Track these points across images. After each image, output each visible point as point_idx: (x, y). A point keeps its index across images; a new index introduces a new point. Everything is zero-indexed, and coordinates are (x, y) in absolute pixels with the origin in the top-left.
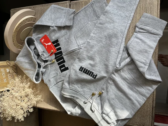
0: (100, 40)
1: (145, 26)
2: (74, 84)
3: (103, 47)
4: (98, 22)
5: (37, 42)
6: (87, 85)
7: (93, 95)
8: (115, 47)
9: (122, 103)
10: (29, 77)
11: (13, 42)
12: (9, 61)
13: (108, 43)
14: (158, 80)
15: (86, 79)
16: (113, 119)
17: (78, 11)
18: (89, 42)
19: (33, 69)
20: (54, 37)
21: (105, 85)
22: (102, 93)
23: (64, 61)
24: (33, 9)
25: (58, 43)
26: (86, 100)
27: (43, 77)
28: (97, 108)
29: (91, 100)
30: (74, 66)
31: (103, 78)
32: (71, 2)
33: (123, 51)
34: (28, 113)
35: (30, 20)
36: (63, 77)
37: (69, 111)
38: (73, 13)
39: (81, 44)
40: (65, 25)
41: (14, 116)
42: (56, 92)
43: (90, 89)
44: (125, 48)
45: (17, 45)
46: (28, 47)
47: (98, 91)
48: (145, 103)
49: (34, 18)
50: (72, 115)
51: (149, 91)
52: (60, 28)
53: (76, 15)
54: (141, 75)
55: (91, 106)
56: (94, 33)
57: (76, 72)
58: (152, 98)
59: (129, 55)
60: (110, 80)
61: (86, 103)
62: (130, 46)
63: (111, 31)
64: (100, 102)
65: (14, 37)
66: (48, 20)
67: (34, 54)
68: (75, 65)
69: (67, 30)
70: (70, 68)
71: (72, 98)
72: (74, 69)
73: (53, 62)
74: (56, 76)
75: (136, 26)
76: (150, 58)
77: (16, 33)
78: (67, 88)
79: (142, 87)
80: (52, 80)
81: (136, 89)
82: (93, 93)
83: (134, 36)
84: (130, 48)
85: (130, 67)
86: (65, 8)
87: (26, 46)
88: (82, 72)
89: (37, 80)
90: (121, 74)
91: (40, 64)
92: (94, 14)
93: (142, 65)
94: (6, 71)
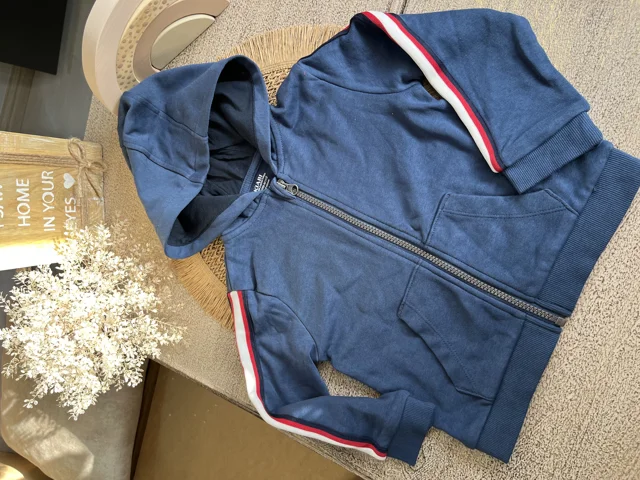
11: (119, 67)
65: (126, 45)
77: (138, 32)
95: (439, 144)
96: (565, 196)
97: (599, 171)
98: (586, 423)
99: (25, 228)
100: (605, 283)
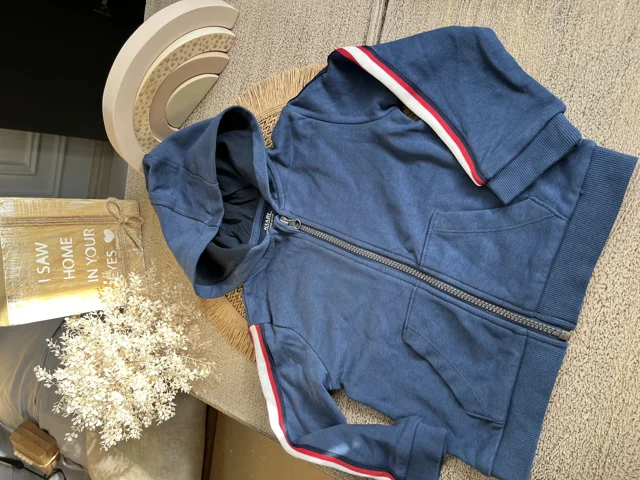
11: (137, 131)
12: (118, 201)
35: (211, 47)
49: (230, 37)
77: (148, 98)
95: (423, 164)
96: (552, 203)
97: (584, 172)
98: (606, 445)
99: (70, 280)
100: (608, 290)
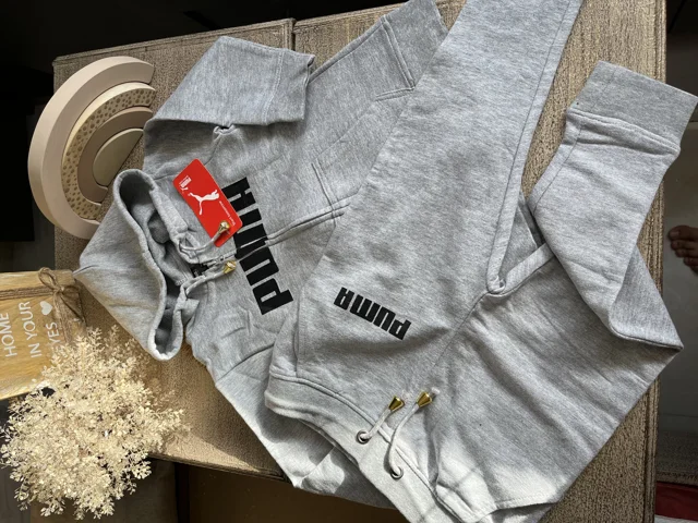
0: (418, 178)
1: (605, 115)
2: (316, 362)
3: (433, 205)
4: (411, 104)
5: (162, 190)
6: (371, 365)
7: (395, 405)
8: (479, 207)
9: (515, 439)
10: (131, 333)
11: (66, 191)
12: (50, 272)
13: (451, 191)
14: (664, 341)
15: (365, 339)
16: (479, 507)
17: (328, 62)
18: (374, 187)
19: (146, 301)
20: (229, 169)
21: (445, 364)
22: (434, 396)
23: (273, 268)
24: (143, 58)
25: (247, 192)
26: (364, 429)
27: (188, 333)
28: (413, 461)
29: (386, 426)
30: (312, 285)
31: (433, 335)
32: (299, 23)
33: (517, 220)
34: (130, 483)
35: (134, 103)
36: (270, 331)
37: (297, 473)
38: (304, 70)
39: (340, 193)
40: (273, 120)
41: (74, 495)
42: (243, 395)
43: (383, 383)
44: (525, 209)
45: (83, 204)
46: (126, 213)
47: (416, 391)
48: (612, 438)
49: (150, 91)
50: (309, 489)
51: (628, 386)
52: (254, 131)
53: (317, 75)
54: (593, 322)
55: (388, 452)
56: (392, 151)
57: (322, 310)
58: (641, 416)
59: (541, 238)
60: (464, 342)
61: (365, 441)
62: (543, 202)
63: (462, 139)
64: (423, 434)
65: (68, 171)
66: (206, 100)
67: (151, 240)
68: (318, 280)
69: (282, 138)
70: (300, 293)
71: (309, 418)
72: (313, 301)
73: (229, 270)
74: (242, 328)
75: (566, 118)
76: (631, 250)
77: (75, 157)
78: (289, 378)
79: (599, 371)
80: (225, 345)
81: (574, 381)
82: (395, 400)
83: (559, 157)
84: (543, 210)
85: (547, 288)
86: (272, 50)
87: (116, 207)
88: (349, 309)
89: (163, 345)
90: (509, 319)
91: (177, 278)
92: (390, 72)
93: (598, 280)
94: (37, 312)
99: (13, 357)
